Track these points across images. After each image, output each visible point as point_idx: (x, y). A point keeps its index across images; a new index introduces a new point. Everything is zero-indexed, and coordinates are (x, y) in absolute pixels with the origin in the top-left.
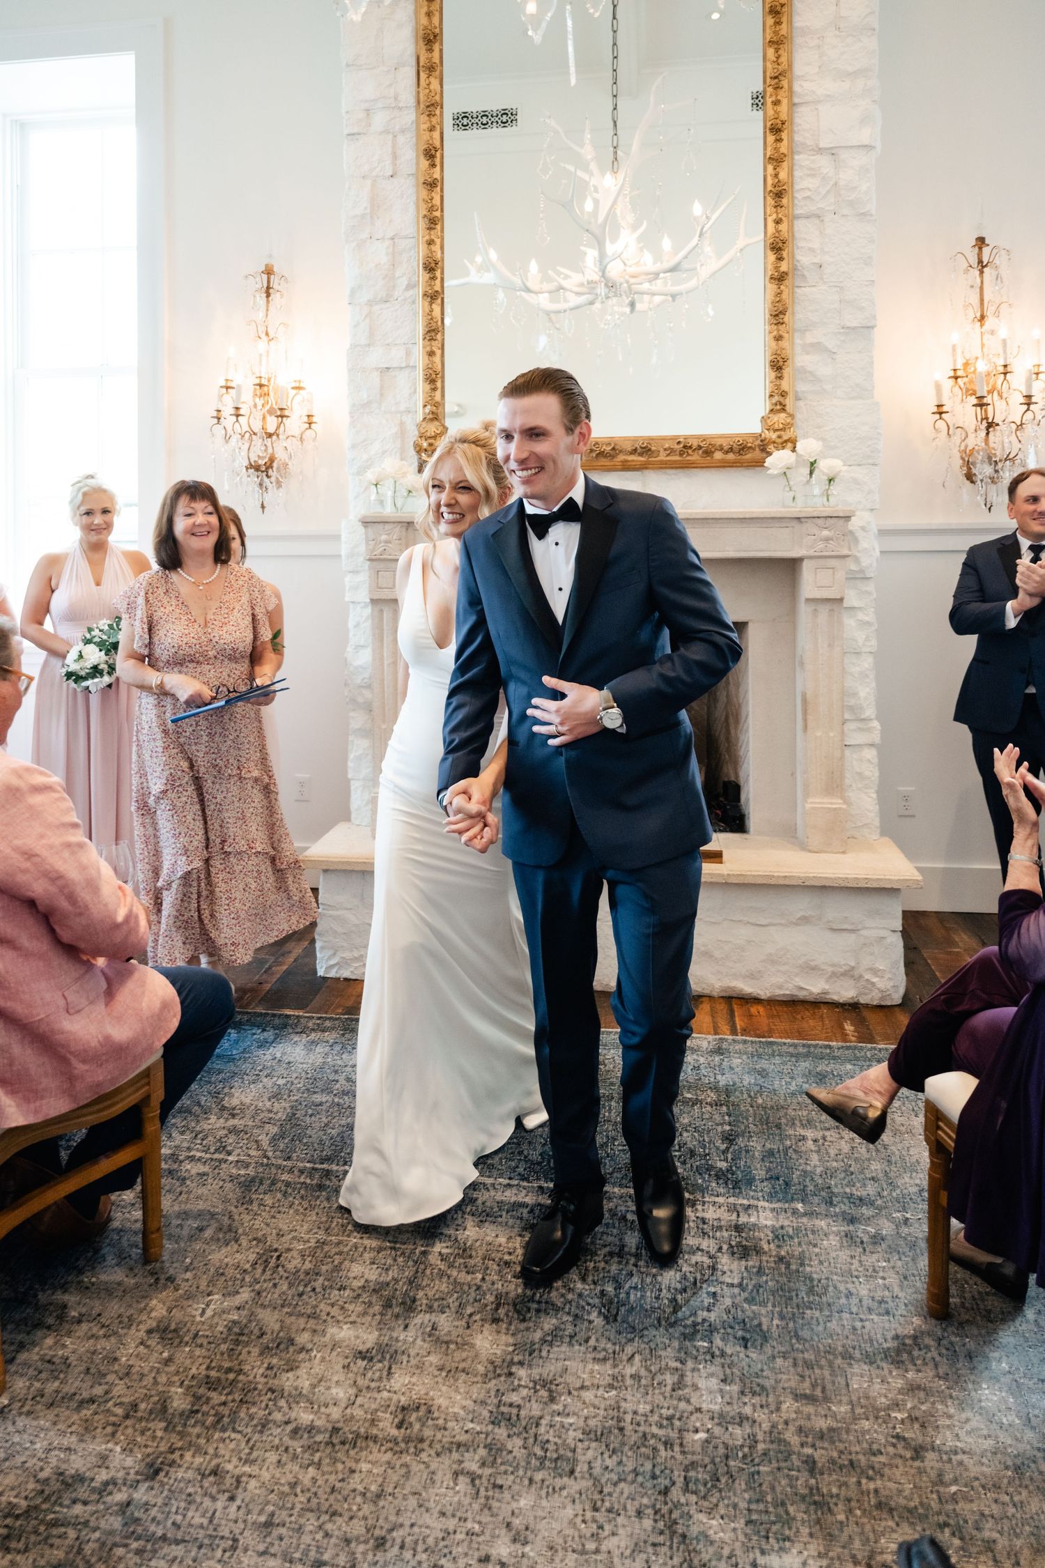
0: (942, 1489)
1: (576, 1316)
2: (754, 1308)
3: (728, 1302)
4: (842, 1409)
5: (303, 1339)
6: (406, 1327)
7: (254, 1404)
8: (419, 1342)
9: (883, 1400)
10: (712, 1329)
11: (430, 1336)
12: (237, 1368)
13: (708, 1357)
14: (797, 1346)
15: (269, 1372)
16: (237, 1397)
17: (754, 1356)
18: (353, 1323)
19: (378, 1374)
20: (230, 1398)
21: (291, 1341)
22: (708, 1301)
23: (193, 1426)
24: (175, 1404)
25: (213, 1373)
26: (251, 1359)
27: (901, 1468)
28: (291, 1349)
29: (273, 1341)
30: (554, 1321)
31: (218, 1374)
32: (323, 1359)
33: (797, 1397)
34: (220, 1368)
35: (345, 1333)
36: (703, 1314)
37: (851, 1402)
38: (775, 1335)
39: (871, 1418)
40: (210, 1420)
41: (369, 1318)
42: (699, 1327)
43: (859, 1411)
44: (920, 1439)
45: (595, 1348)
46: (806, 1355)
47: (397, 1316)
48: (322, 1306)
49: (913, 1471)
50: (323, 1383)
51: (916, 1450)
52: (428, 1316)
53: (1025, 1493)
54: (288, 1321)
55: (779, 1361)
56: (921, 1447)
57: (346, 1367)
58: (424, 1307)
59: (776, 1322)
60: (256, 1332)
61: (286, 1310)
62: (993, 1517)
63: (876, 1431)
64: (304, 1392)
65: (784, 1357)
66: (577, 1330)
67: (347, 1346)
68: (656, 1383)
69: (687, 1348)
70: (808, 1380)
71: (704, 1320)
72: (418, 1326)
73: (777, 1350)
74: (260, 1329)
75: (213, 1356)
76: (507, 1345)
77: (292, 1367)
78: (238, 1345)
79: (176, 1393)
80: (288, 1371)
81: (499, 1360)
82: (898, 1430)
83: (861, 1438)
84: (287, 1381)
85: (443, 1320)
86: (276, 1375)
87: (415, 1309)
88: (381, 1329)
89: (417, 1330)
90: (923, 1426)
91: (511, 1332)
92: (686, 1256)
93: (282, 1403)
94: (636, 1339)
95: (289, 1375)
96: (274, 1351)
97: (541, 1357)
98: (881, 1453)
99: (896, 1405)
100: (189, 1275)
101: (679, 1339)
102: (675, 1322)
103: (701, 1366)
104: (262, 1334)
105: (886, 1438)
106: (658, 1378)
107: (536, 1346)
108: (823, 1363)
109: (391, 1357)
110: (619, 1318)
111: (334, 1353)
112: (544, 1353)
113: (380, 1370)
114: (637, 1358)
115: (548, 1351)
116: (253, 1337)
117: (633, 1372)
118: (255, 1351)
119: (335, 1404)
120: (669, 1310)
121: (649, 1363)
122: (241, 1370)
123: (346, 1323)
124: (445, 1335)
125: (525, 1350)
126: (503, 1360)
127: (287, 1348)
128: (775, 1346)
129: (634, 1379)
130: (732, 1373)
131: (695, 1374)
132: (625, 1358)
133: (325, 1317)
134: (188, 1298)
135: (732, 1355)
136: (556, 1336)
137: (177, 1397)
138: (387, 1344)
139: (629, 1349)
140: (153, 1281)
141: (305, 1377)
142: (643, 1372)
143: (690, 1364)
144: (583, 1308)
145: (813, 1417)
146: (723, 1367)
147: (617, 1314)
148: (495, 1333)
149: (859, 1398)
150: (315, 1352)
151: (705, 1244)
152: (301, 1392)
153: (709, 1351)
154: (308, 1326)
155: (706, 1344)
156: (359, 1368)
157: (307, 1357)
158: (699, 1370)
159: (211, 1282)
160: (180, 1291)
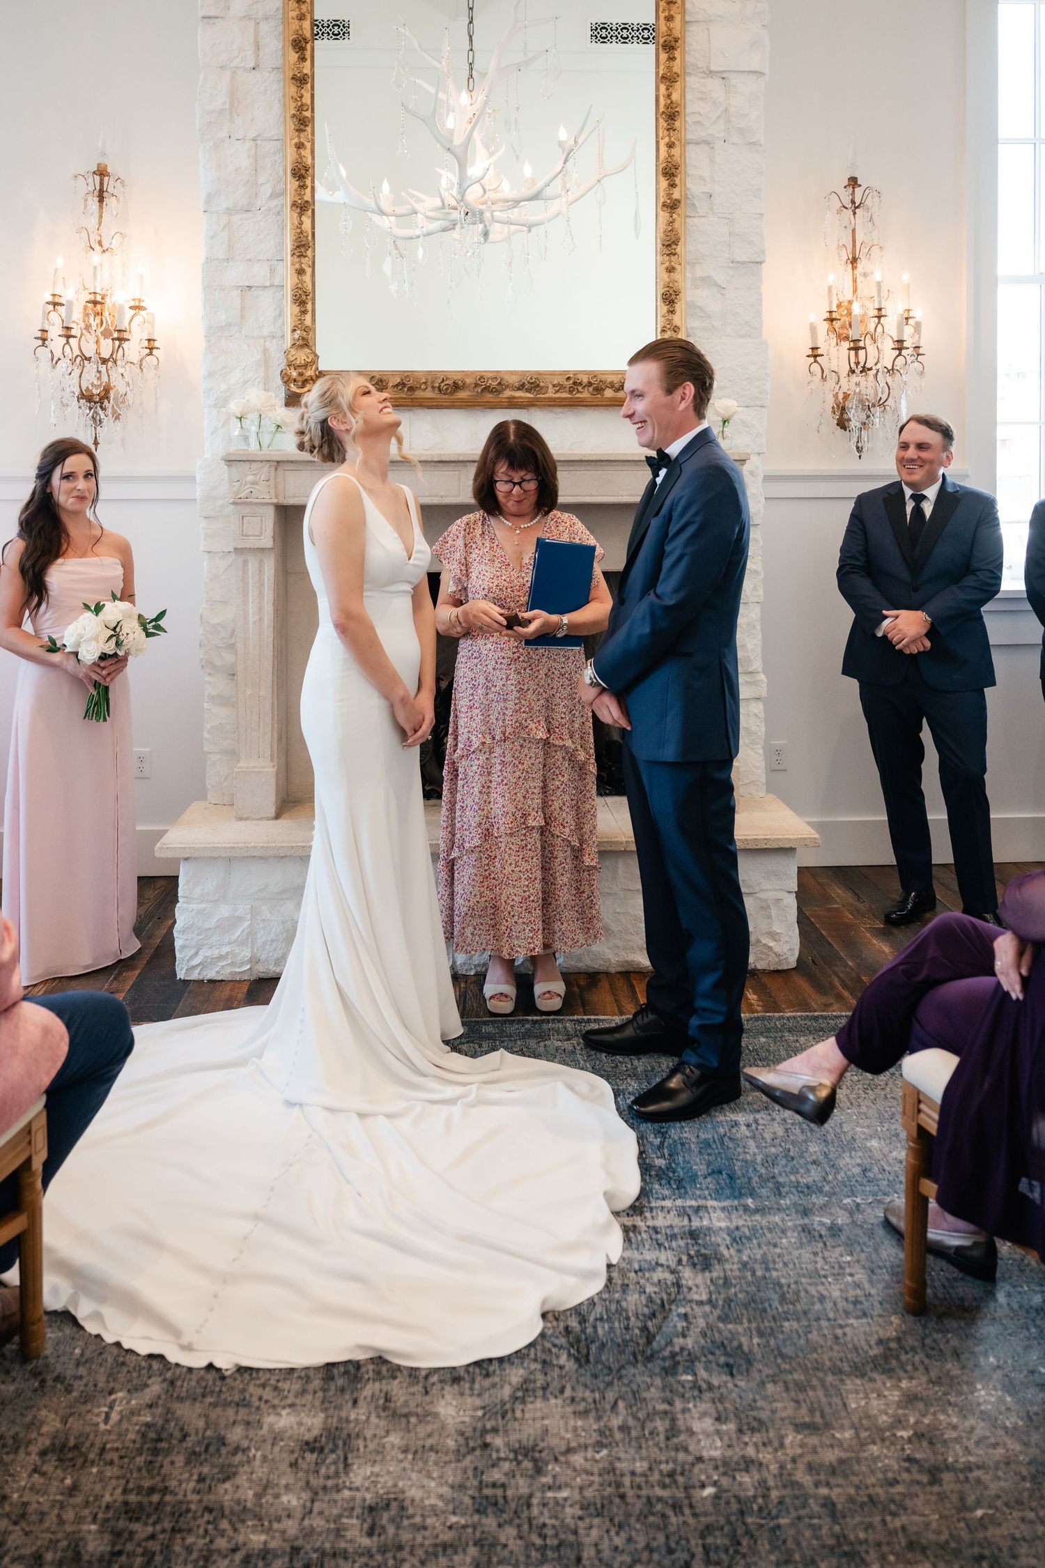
0: (968, 1515)
1: (544, 1362)
2: (730, 1326)
3: (701, 1323)
4: (846, 1435)
5: (235, 1435)
6: (355, 1402)
7: (189, 1531)
8: (374, 1419)
9: (885, 1418)
10: (692, 1359)
11: (385, 1409)
12: (160, 1485)
13: (696, 1393)
14: (784, 1366)
15: (201, 1486)
16: (167, 1525)
17: (742, 1384)
18: (292, 1406)
19: (333, 1468)
20: (158, 1528)
21: (222, 1441)
22: (681, 1325)
24: (90, 1547)
25: (132, 1498)
27: (922, 1496)
28: (224, 1451)
29: (199, 1443)
30: (521, 1372)
31: (139, 1498)
32: (264, 1458)
33: (799, 1427)
34: (139, 1489)
35: (284, 1420)
36: (679, 1342)
37: (853, 1426)
38: (759, 1356)
39: (878, 1441)
41: (310, 1397)
42: (678, 1358)
43: (864, 1434)
44: (932, 1459)
45: (573, 1400)
46: (796, 1376)
47: (342, 1390)
48: (251, 1389)
49: (934, 1498)
50: (270, 1491)
52: (377, 1385)
54: (213, 1414)
55: (770, 1387)
56: (936, 1468)
57: (294, 1465)
58: (371, 1374)
59: (756, 1340)
60: (177, 1434)
61: (208, 1400)
62: (1024, 1540)
63: (886, 1457)
64: (249, 1505)
65: (775, 1382)
66: (549, 1379)
67: (290, 1437)
68: (647, 1433)
69: (671, 1385)
70: (803, 1404)
71: (682, 1349)
72: (369, 1399)
73: (764, 1374)
74: (182, 1429)
75: (128, 1475)
76: (475, 1409)
77: (228, 1474)
78: (157, 1455)
79: (90, 1532)
80: (224, 1481)
81: (470, 1429)
82: (908, 1452)
83: (873, 1467)
84: (225, 1493)
85: (397, 1388)
86: (210, 1488)
87: (361, 1378)
88: (326, 1409)
89: (368, 1404)
90: (931, 1443)
91: (476, 1392)
92: (647, 1275)
93: (224, 1524)
94: (616, 1381)
95: (227, 1485)
96: (203, 1457)
97: (515, 1419)
98: (898, 1482)
99: (899, 1422)
100: (82, 1371)
101: (660, 1375)
102: (652, 1355)
103: (691, 1405)
104: (185, 1436)
105: (898, 1463)
106: (649, 1425)
107: (508, 1406)
108: (815, 1382)
109: (345, 1443)
110: (592, 1359)
111: (277, 1449)
112: (518, 1414)
113: (335, 1463)
114: (621, 1404)
115: (523, 1411)
116: (174, 1442)
117: (620, 1423)
118: (180, 1460)
119: (289, 1516)
120: (642, 1341)
121: (634, 1409)
122: (166, 1488)
123: (284, 1408)
124: (402, 1406)
125: (496, 1413)
126: (475, 1429)
127: (218, 1450)
128: (762, 1370)
129: (623, 1431)
130: (725, 1409)
131: (687, 1416)
132: (608, 1407)
133: (257, 1403)
134: (85, 1402)
135: (719, 1387)
136: (527, 1390)
137: (91, 1537)
138: (337, 1429)
139: (611, 1395)
140: (37, 1384)
141: (246, 1485)
142: (631, 1422)
143: (679, 1405)
144: (550, 1351)
145: (819, 1449)
146: (714, 1402)
147: (588, 1354)
148: (458, 1397)
149: (860, 1419)
150: (253, 1451)
151: (665, 1257)
152: (245, 1507)
153: (695, 1386)
154: (239, 1418)
155: (690, 1378)
156: (309, 1464)
157: (245, 1458)
158: (689, 1410)
159: (111, 1376)
160: (75, 1394)
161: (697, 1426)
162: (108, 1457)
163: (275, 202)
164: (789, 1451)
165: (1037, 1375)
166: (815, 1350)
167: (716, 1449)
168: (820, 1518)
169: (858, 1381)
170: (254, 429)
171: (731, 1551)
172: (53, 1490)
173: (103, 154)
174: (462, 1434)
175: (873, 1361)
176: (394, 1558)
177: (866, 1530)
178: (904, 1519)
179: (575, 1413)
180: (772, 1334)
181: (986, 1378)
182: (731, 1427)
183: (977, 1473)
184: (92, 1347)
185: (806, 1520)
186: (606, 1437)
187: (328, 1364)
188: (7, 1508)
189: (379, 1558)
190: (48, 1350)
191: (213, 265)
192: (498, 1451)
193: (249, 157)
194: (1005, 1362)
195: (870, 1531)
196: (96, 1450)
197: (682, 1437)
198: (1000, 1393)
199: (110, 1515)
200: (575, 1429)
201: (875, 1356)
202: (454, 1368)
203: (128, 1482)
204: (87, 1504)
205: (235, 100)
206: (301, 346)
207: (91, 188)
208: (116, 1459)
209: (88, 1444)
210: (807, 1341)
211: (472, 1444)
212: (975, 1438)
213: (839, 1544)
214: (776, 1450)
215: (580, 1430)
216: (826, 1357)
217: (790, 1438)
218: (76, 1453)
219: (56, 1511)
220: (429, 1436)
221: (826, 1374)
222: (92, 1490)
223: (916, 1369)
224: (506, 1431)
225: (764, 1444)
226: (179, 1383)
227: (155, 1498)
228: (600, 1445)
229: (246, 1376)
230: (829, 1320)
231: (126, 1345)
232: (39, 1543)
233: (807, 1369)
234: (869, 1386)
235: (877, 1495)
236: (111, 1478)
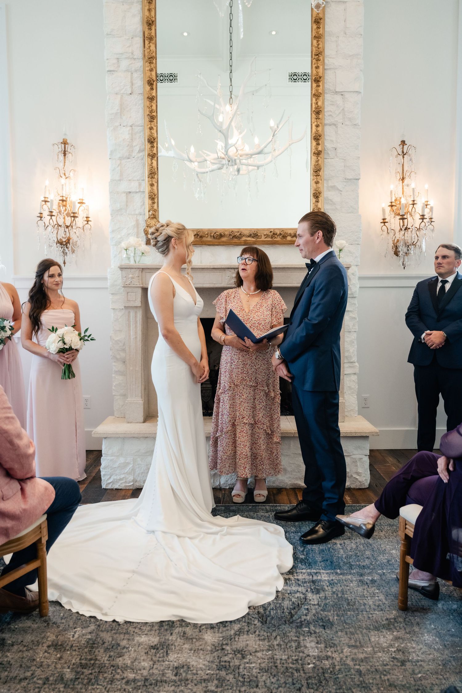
0: (415, 676)
1: (248, 623)
2: (325, 613)
3: (314, 611)
4: (369, 649)
5: (124, 643)
6: (171, 634)
7: (105, 672)
8: (179, 640)
9: (385, 644)
10: (308, 624)
11: (183, 637)
12: (94, 658)
13: (309, 634)
14: (346, 626)
15: (110, 659)
16: (97, 670)
17: (329, 632)
19: (162, 655)
20: (93, 671)
21: (118, 645)
22: (305, 612)
23: (78, 685)
24: (67, 676)
25: (83, 662)
26: (100, 654)
27: (397, 670)
28: (119, 648)
29: (109, 645)
30: (239, 626)
31: (86, 662)
32: (135, 651)
33: (349, 646)
35: (143, 639)
36: (304, 617)
37: (372, 646)
38: (336, 623)
39: (382, 651)
40: (85, 681)
41: (153, 632)
42: (303, 623)
43: (376, 649)
44: (403, 658)
45: (259, 635)
46: (351, 630)
47: (167, 630)
48: (130, 629)
49: (402, 670)
50: (137, 661)
51: (402, 662)
52: (181, 629)
53: (448, 674)
54: (115, 636)
55: (340, 633)
56: (404, 661)
57: (146, 653)
58: (178, 625)
59: (335, 618)
60: (101, 642)
61: (113, 632)
62: (437, 684)
63: (384, 657)
65: (342, 632)
66: (250, 628)
67: (145, 644)
68: (288, 647)
69: (299, 632)
70: (353, 639)
71: (305, 620)
72: (177, 633)
73: (338, 629)
74: (103, 641)
75: (82, 654)
76: (219, 637)
77: (121, 655)
78: (93, 648)
79: (67, 671)
80: (119, 657)
81: (217, 644)
82: (393, 655)
83: (378, 660)
84: (120, 661)
85: (188, 630)
86: (113, 659)
87: (174, 626)
88: (160, 636)
89: (177, 635)
90: (403, 653)
91: (220, 632)
92: (293, 595)
93: (119, 671)
94: (277, 630)
95: (120, 659)
96: (111, 650)
97: (235, 641)
98: (388, 665)
99: (391, 646)
100: (63, 621)
101: (295, 628)
102: (292, 622)
103: (307, 638)
104: (104, 643)
105: (389, 659)
106: (289, 645)
107: (233, 637)
108: (358, 632)
109: (167, 647)
110: (268, 622)
111: (140, 648)
112: (237, 639)
113: (163, 653)
114: (278, 637)
115: (239, 638)
116: (100, 645)
117: (278, 643)
118: (102, 651)
119: (144, 669)
120: (289, 617)
121: (284, 639)
122: (96, 659)
123: (143, 635)
124: (190, 636)
125: (228, 639)
126: (219, 644)
127: (117, 648)
128: (336, 627)
129: (278, 646)
130: (321, 640)
131: (305, 642)
132: (273, 638)
133: (133, 633)
134: (65, 631)
135: (319, 633)
136: (241, 632)
137: (67, 673)
138: (164, 642)
139: (274, 634)
140: (46, 625)
141: (128, 659)
142: (282, 643)
143: (302, 638)
144: (251, 619)
145: (357, 654)
146: (316, 637)
147: (266, 620)
148: (213, 633)
149: (375, 644)
150: (131, 648)
151: (300, 589)
152: (127, 666)
153: (309, 632)
154: (125, 638)
155: (307, 629)
156: (153, 653)
157: (127, 651)
158: (306, 640)
159: (75, 623)
160: (60, 628)
161: (308, 645)
162: (74, 648)
163: (141, 154)
164: (345, 654)
165: (450, 632)
166: (360, 621)
167: (315, 652)
168: (355, 675)
169: (376, 632)
170: (132, 254)
171: (318, 685)
172: (53, 658)
173: (65, 134)
174: (214, 645)
175: (383, 626)
176: (185, 683)
177: (373, 680)
178: (389, 677)
179: (259, 639)
180: (343, 615)
181: (429, 632)
182: (323, 646)
183: (420, 663)
184: (68, 613)
185: (349, 676)
186: (271, 648)
187: (161, 621)
188: (35, 663)
189: (179, 683)
190: (50, 614)
191: (114, 183)
192: (227, 651)
193: (129, 134)
194: (438, 627)
195: (374, 680)
196: (69, 646)
197: (302, 648)
198: (434, 637)
199: (75, 666)
200: (259, 645)
201: (384, 624)
202: (212, 624)
203: (81, 656)
204: (66, 663)
205: (122, 108)
206: (153, 218)
207: (60, 150)
208: (77, 650)
209: (66, 644)
210: (357, 618)
211: (217, 648)
212: (421, 651)
213: (362, 684)
214: (340, 653)
215: (261, 645)
216: (364, 624)
217: (346, 650)
218: (61, 647)
219: (54, 665)
220: (200, 645)
221: (363, 629)
222: (68, 659)
223: (400, 628)
224: (231, 645)
225: (335, 652)
226: (102, 626)
227: (92, 662)
228: (269, 650)
229: (129, 625)
230: (367, 611)
231: (81, 613)
232: (47, 674)
233: (356, 628)
234: (380, 634)
235: (379, 669)
236: (75, 655)
